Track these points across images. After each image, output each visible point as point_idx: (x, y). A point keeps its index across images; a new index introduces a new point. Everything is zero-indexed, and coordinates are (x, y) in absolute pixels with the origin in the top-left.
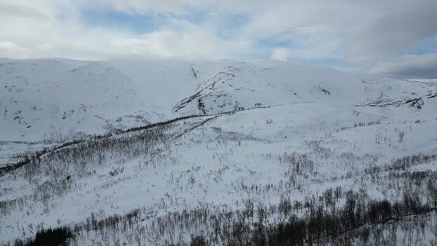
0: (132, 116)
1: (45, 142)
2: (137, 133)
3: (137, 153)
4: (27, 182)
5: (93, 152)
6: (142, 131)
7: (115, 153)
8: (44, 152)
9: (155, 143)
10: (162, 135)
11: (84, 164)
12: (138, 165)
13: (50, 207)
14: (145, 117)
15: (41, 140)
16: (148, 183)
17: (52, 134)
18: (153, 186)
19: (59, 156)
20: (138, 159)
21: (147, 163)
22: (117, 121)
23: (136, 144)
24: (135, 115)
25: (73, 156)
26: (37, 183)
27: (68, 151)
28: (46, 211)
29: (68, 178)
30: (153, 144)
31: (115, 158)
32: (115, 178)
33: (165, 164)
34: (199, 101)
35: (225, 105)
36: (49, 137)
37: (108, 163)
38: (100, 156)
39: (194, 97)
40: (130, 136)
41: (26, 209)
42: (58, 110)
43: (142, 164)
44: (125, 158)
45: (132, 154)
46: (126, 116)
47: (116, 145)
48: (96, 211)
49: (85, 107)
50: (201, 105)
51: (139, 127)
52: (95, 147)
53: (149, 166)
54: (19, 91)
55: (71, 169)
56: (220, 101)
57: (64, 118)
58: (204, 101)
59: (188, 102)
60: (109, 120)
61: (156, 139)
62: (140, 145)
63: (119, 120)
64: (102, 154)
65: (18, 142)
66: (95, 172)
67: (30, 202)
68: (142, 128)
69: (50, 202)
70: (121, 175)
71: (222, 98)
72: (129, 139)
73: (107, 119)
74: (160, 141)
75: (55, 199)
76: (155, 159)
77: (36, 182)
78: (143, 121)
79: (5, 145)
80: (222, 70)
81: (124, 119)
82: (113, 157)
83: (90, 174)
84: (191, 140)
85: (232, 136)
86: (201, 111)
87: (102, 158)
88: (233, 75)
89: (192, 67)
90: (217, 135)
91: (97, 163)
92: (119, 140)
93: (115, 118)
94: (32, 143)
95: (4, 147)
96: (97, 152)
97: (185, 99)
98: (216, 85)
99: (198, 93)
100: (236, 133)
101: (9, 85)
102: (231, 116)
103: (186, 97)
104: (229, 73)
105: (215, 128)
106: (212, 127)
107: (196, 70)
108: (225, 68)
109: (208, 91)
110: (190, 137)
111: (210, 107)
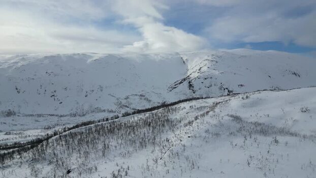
0: (136, 95)
1: (71, 115)
2: (143, 116)
3: (143, 144)
4: (29, 171)
5: (98, 139)
6: (148, 114)
7: (120, 141)
9: (163, 131)
11: (87, 154)
14: (147, 96)
15: (69, 113)
17: (77, 109)
19: (66, 141)
21: (157, 161)
24: (139, 94)
25: (79, 142)
29: (68, 172)
31: (120, 149)
34: (189, 82)
35: (211, 86)
38: (105, 145)
39: (184, 80)
40: (136, 119)
42: (82, 90)
44: (131, 150)
45: (138, 144)
46: (132, 95)
47: (122, 132)
49: (102, 88)
50: (190, 86)
54: (55, 76)
55: (74, 161)
56: (207, 83)
57: (86, 96)
58: (193, 82)
59: (180, 83)
60: (119, 98)
61: (163, 125)
63: (127, 98)
64: (107, 142)
65: (51, 115)
66: (96, 168)
68: (146, 110)
71: (209, 80)
72: (135, 124)
73: (118, 97)
74: (167, 128)
76: (165, 156)
78: (145, 99)
79: (42, 117)
80: (206, 57)
81: (130, 97)
82: (118, 148)
83: (90, 170)
84: (207, 131)
85: (259, 128)
86: (191, 91)
87: (106, 147)
88: (216, 62)
89: (182, 56)
90: (238, 126)
91: (101, 154)
92: (125, 124)
93: (124, 96)
94: (62, 116)
95: (41, 119)
96: (102, 138)
97: (178, 81)
98: (202, 70)
99: (188, 76)
100: (264, 124)
101: (49, 71)
102: (246, 101)
103: (178, 79)
104: (212, 60)
105: (232, 116)
106: (228, 115)
107: (184, 59)
108: (208, 56)
109: (196, 75)
110: (204, 127)
111: (198, 88)
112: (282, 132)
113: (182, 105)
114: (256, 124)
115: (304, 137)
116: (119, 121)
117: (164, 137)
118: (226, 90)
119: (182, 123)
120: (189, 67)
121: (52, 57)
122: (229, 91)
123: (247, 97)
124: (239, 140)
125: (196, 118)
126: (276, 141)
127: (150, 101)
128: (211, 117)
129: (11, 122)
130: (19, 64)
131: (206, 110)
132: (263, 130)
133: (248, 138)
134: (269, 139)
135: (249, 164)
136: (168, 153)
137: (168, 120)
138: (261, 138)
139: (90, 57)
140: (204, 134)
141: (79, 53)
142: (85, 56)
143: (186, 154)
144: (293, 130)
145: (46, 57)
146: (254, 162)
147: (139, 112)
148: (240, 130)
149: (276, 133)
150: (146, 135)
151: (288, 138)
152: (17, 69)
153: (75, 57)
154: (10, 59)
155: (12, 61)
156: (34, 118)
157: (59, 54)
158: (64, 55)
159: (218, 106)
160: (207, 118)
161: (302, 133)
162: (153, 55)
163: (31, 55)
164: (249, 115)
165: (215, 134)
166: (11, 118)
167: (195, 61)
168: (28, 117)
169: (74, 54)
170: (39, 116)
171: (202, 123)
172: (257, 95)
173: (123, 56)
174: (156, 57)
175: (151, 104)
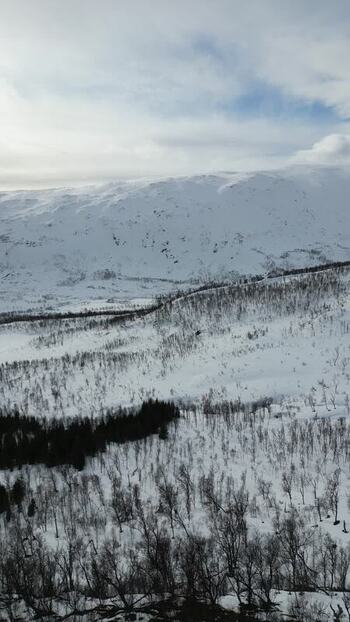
0: (304, 251)
1: (191, 281)
2: (298, 278)
3: (291, 308)
4: (154, 332)
5: (233, 302)
6: (305, 276)
7: (260, 305)
8: (178, 296)
9: (322, 297)
10: (335, 282)
11: (218, 317)
12: (288, 328)
13: (168, 370)
14: (324, 253)
15: (188, 279)
16: (298, 358)
17: (200, 272)
18: (304, 364)
19: (193, 303)
20: (292, 318)
21: (303, 325)
22: (282, 257)
23: (294, 294)
24: (310, 249)
25: (208, 304)
26: (164, 335)
27: (204, 296)
28: (163, 374)
29: (198, 333)
30: (318, 297)
31: (260, 313)
32: (252, 343)
33: (331, 331)
36: (196, 276)
37: (248, 320)
38: (241, 309)
40: (287, 281)
41: (143, 366)
42: (209, 241)
43: (296, 327)
44: (273, 315)
45: (284, 309)
46: (296, 251)
47: (265, 294)
48: (218, 388)
49: (241, 237)
51: (314, 266)
52: (237, 294)
53: (305, 331)
54: (168, 216)
55: (203, 323)
57: (215, 252)
60: (271, 256)
61: (325, 290)
62: (299, 297)
63: (285, 256)
64: (243, 306)
65: (164, 280)
66: (229, 330)
67: (150, 358)
68: (307, 270)
69: (169, 362)
70: (261, 340)
72: (284, 287)
73: (268, 254)
74: (331, 292)
75: (176, 359)
76: (316, 321)
77: (163, 333)
78: (318, 258)
79: (150, 282)
81: (291, 254)
82: (257, 312)
83: (223, 331)
87: (242, 311)
91: (235, 318)
92: (270, 286)
93: (280, 253)
94: (177, 282)
95: (149, 285)
96: (237, 302)
101: (158, 210)
116: (263, 284)
117: (321, 302)
121: (162, 184)
129: (112, 287)
130: (116, 199)
137: (334, 283)
139: (224, 180)
141: (204, 173)
142: (214, 180)
145: (153, 186)
147: (295, 272)
152: (113, 206)
153: (198, 182)
154: (102, 190)
155: (105, 194)
156: (140, 283)
157: (172, 179)
158: (180, 179)
163: (130, 181)
166: (110, 281)
168: (132, 282)
169: (197, 178)
170: (147, 280)
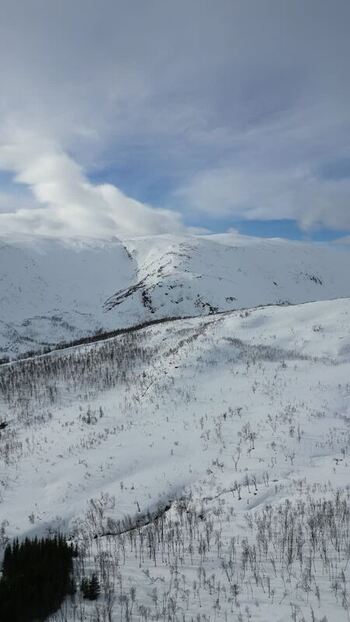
0: (44, 318)
9: (133, 365)
11: (25, 401)
14: (65, 319)
22: (24, 325)
23: (103, 365)
24: (51, 316)
29: (3, 426)
34: (144, 294)
35: (182, 300)
39: (135, 289)
43: (132, 402)
44: (93, 391)
46: (36, 318)
50: (146, 300)
56: (175, 294)
58: (150, 294)
59: (127, 295)
60: (12, 324)
63: (27, 323)
66: (50, 415)
71: (178, 289)
73: (7, 322)
76: (149, 392)
78: (63, 325)
80: (170, 248)
81: (33, 321)
82: (72, 390)
83: (43, 419)
84: (199, 359)
85: (264, 352)
86: (147, 309)
87: (51, 390)
88: (189, 256)
89: (124, 244)
90: (238, 351)
91: (48, 400)
93: (20, 320)
96: (41, 380)
97: (121, 292)
98: (165, 271)
99: (141, 283)
100: (269, 347)
102: (245, 319)
103: (122, 288)
104: (182, 253)
105: (229, 339)
106: (224, 338)
107: (130, 249)
108: (174, 246)
109: (154, 280)
110: (195, 354)
111: (160, 303)
112: (291, 355)
113: (154, 328)
114: (261, 348)
115: (316, 359)
116: (56, 356)
117: (138, 371)
118: (207, 308)
119: (161, 353)
120: (140, 266)
122: (211, 309)
123: (247, 314)
124: (241, 368)
125: (181, 344)
126: (284, 366)
127: (72, 329)
128: (202, 341)
131: (191, 334)
132: (269, 354)
133: (251, 364)
134: (277, 364)
135: (254, 390)
136: (152, 388)
137: (137, 350)
138: (266, 364)
140: (196, 363)
143: (176, 387)
144: (303, 353)
146: (260, 388)
148: (240, 356)
149: (283, 357)
150: (110, 371)
151: (297, 362)
159: (209, 327)
160: (196, 343)
161: (313, 356)
162: (67, 241)
164: (251, 337)
165: (210, 362)
167: (150, 255)
171: (192, 349)
172: (259, 312)
173: (9, 242)
174: (74, 244)
175: (75, 334)
